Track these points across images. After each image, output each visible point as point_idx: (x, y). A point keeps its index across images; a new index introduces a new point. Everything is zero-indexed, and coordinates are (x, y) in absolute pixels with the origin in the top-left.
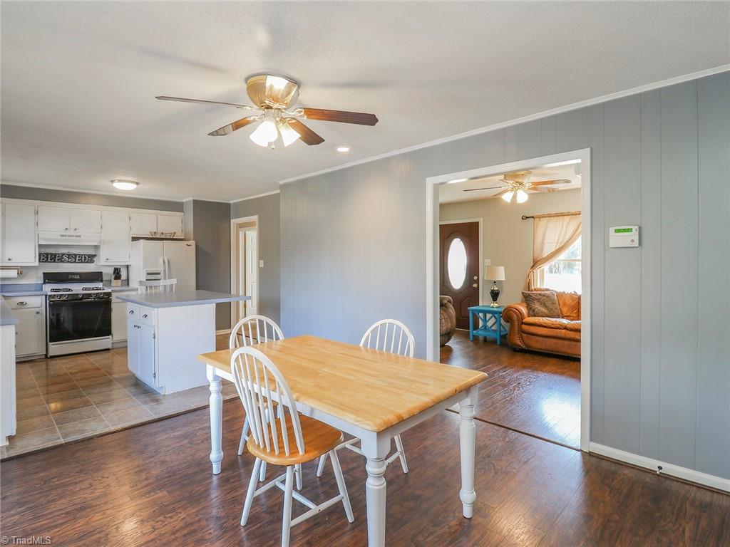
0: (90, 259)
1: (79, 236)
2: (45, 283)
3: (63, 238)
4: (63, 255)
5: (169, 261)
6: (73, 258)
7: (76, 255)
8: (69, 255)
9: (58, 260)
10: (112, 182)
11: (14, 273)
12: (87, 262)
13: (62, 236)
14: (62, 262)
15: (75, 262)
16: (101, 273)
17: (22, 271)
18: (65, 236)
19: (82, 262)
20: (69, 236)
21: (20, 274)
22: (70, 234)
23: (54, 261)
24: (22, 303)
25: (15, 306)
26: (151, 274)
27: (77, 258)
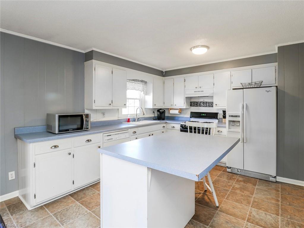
0: (211, 105)
1: (203, 91)
4: (201, 102)
6: (205, 104)
7: (206, 102)
8: (203, 102)
9: (199, 105)
10: (191, 49)
13: (195, 92)
14: (200, 106)
15: (206, 106)
16: (217, 113)
17: (181, 111)
18: (196, 92)
20: (198, 91)
21: (180, 112)
23: (197, 106)
24: (173, 127)
25: (171, 128)
26: (232, 116)
27: (207, 104)
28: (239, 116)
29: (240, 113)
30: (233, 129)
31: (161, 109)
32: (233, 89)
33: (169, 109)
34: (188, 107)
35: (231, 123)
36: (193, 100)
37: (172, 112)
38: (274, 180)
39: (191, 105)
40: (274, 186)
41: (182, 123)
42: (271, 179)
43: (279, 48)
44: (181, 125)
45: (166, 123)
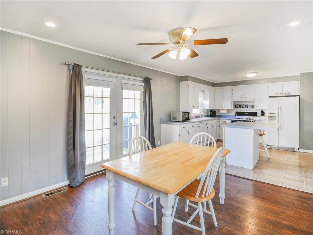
0: (253, 107)
1: (247, 98)
2: (236, 115)
3: (240, 99)
4: (243, 105)
5: (280, 107)
6: (247, 106)
7: (248, 105)
8: (245, 105)
10: (246, 74)
11: (225, 112)
12: (252, 108)
14: (243, 108)
15: (248, 108)
16: (257, 112)
17: (228, 111)
18: (241, 98)
19: (250, 108)
20: (243, 98)
21: (228, 112)
22: (243, 97)
23: (240, 108)
24: (225, 122)
25: (223, 122)
26: (271, 114)
27: (248, 106)
28: (275, 114)
29: (276, 112)
30: (271, 122)
31: (213, 110)
32: (270, 97)
33: (219, 110)
34: (234, 109)
35: (270, 118)
36: (236, 104)
37: (221, 111)
38: (298, 151)
39: (235, 107)
40: (297, 154)
41: (232, 119)
42: (296, 150)
43: (301, 74)
44: (232, 120)
45: (219, 119)
